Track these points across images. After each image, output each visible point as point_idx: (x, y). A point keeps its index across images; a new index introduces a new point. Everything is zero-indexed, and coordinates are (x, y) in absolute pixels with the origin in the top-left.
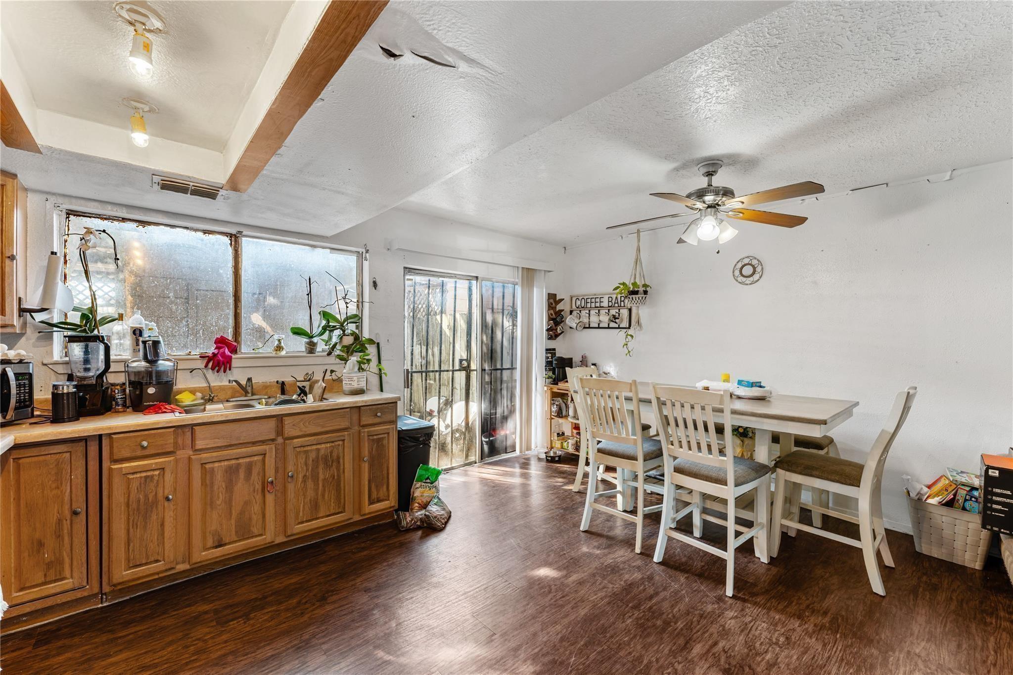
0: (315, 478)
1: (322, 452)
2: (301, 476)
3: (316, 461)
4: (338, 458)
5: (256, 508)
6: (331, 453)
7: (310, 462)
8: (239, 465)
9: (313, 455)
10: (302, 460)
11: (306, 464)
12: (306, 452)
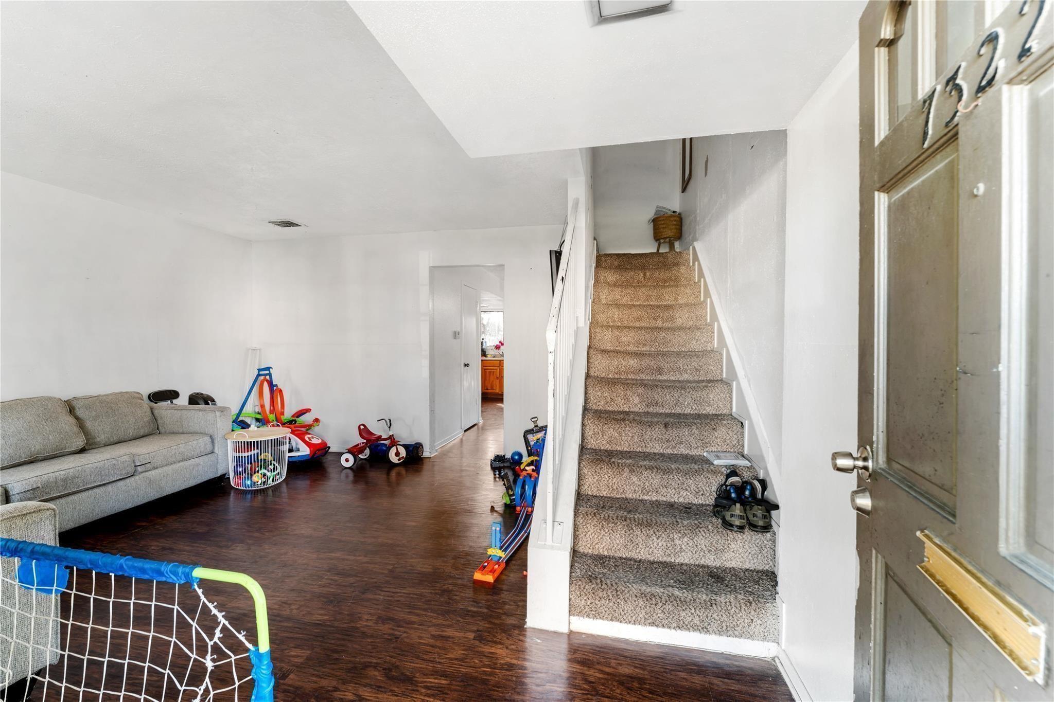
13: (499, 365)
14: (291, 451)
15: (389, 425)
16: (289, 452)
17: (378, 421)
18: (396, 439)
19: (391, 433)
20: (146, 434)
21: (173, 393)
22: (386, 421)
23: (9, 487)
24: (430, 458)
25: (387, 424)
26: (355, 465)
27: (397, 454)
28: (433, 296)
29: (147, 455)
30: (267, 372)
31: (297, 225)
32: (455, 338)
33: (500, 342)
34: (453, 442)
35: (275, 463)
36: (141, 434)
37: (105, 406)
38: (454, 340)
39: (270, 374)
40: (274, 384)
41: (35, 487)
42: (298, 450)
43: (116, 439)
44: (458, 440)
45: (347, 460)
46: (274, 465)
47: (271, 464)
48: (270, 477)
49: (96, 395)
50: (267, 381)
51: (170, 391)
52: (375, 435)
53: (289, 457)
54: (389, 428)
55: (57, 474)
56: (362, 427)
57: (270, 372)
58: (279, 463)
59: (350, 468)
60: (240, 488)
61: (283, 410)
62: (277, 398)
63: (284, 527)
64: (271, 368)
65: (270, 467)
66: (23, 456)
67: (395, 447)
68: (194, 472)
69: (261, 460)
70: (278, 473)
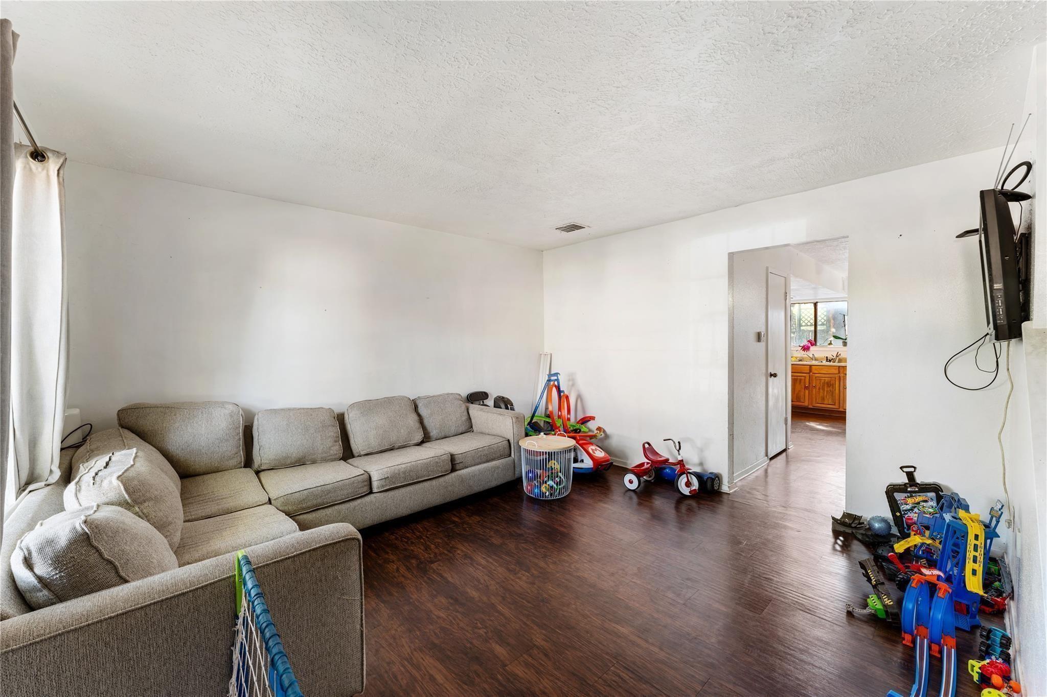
0: (823, 390)
1: (826, 381)
2: (818, 387)
3: (824, 383)
4: (833, 384)
5: (802, 393)
6: (830, 382)
7: (821, 383)
8: (797, 379)
9: (823, 381)
10: (818, 382)
11: (820, 383)
12: (820, 379)
13: (808, 372)
14: (576, 461)
15: (678, 448)
16: (574, 463)
17: (664, 440)
18: (687, 466)
19: (680, 458)
20: (464, 432)
21: (484, 394)
22: (674, 443)
23: (372, 474)
24: (729, 494)
25: (675, 447)
26: (639, 489)
27: (688, 484)
28: (733, 290)
29: (461, 455)
30: (556, 378)
31: (581, 228)
32: (758, 341)
33: (809, 341)
34: (755, 475)
35: (561, 476)
36: (460, 431)
37: (437, 406)
38: (758, 343)
39: (557, 380)
40: (561, 390)
41: (386, 476)
42: (582, 461)
43: (443, 435)
44: (761, 473)
45: (631, 482)
46: (560, 477)
47: (557, 477)
48: (557, 489)
49: (432, 395)
50: (555, 386)
51: (482, 392)
52: (661, 456)
53: (574, 468)
54: (678, 451)
55: (400, 467)
56: (647, 446)
57: (558, 377)
58: (565, 476)
59: (634, 491)
60: (531, 495)
61: (569, 416)
62: (564, 402)
63: (568, 562)
64: (559, 374)
65: (557, 479)
66: (386, 445)
67: (685, 475)
68: (495, 475)
69: (549, 468)
70: (564, 487)
